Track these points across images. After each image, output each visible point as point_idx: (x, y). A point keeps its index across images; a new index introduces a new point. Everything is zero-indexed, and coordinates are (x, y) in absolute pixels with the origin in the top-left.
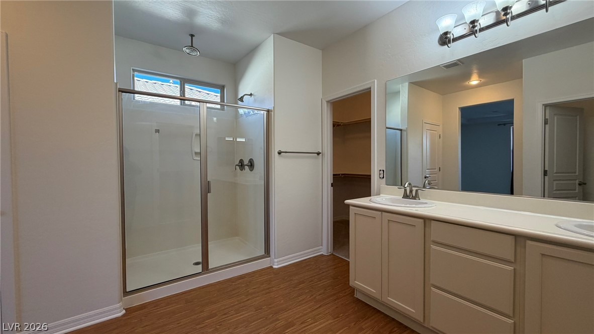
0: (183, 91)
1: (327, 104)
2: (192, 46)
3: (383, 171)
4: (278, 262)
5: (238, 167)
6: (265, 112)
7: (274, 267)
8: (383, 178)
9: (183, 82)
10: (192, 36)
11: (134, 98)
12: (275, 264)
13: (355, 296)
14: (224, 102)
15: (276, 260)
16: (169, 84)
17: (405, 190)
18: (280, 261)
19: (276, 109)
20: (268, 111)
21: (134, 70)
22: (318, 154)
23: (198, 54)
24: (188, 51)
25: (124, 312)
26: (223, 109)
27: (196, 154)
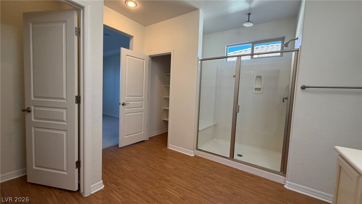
0: (253, 49)
2: (248, 21)
10: (249, 14)
11: (226, 60)
21: (227, 46)
23: (252, 24)
24: (247, 25)
25: (193, 155)
26: (281, 56)
27: (256, 89)
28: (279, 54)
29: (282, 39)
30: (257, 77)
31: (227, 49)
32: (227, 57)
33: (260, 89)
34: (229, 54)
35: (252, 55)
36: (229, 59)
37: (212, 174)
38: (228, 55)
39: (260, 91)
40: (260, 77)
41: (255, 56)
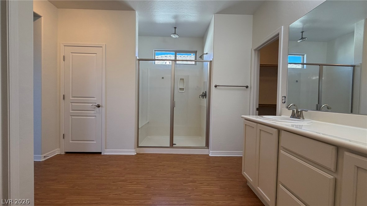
0: (176, 57)
1: (255, 52)
2: (175, 33)
3: (285, 97)
4: (212, 153)
5: (200, 96)
6: (209, 63)
7: (210, 155)
8: (285, 102)
9: (176, 52)
10: (175, 28)
11: (155, 62)
12: (210, 153)
13: (247, 184)
14: (196, 60)
15: (211, 151)
16: (190, 56)
17: (293, 111)
18: (213, 153)
19: (214, 59)
20: (211, 62)
21: (155, 51)
22: (247, 87)
23: (178, 37)
24: (173, 36)
25: (136, 154)
26: (196, 64)
27: (180, 89)
28: (193, 63)
29: (195, 52)
30: (181, 79)
31: (155, 53)
32: (155, 60)
33: (183, 89)
34: (156, 56)
35: (175, 60)
36: (156, 62)
37: (161, 163)
38: (156, 58)
39: (183, 90)
40: (183, 79)
41: (177, 62)
